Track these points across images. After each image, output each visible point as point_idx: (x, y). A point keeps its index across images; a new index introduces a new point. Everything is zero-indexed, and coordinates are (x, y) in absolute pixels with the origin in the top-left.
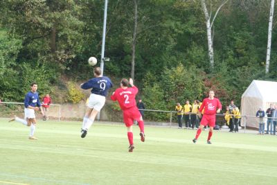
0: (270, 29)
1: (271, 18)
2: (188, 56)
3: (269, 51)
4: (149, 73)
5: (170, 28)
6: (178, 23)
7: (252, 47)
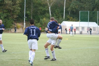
0: (64, 9)
1: (65, 6)
2: (45, 16)
3: (64, 14)
4: (35, 20)
5: (41, 9)
6: (43, 8)
7: (60, 13)
